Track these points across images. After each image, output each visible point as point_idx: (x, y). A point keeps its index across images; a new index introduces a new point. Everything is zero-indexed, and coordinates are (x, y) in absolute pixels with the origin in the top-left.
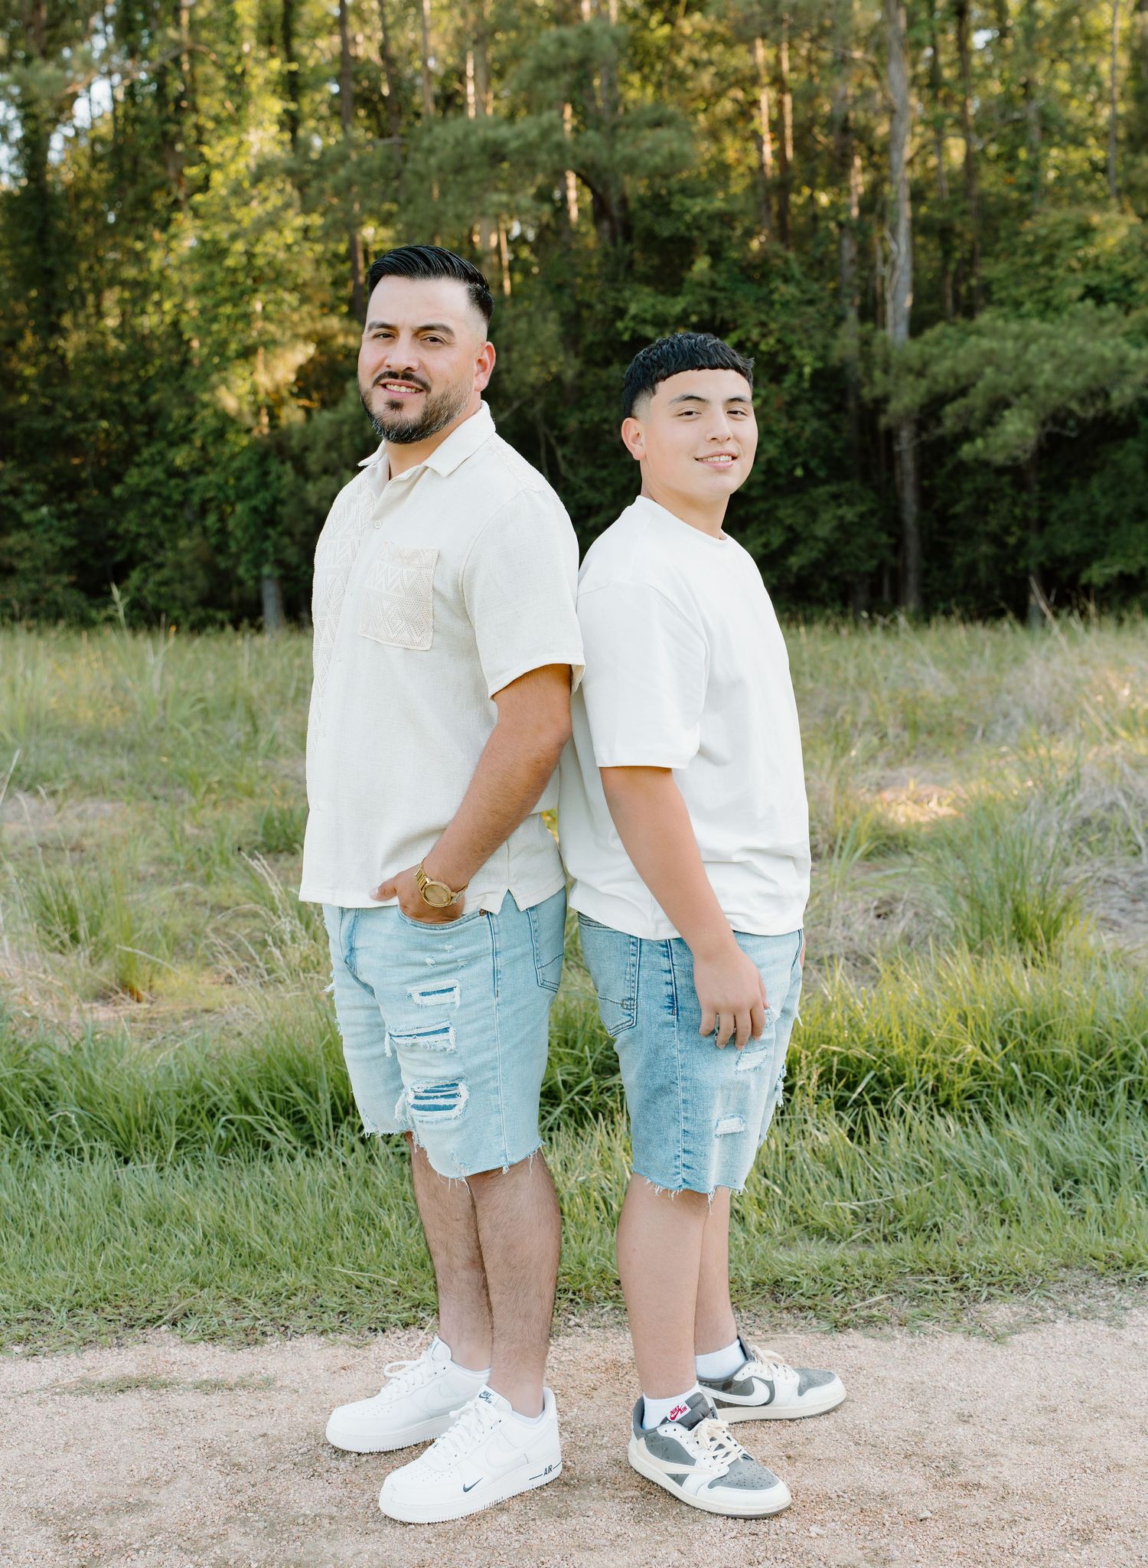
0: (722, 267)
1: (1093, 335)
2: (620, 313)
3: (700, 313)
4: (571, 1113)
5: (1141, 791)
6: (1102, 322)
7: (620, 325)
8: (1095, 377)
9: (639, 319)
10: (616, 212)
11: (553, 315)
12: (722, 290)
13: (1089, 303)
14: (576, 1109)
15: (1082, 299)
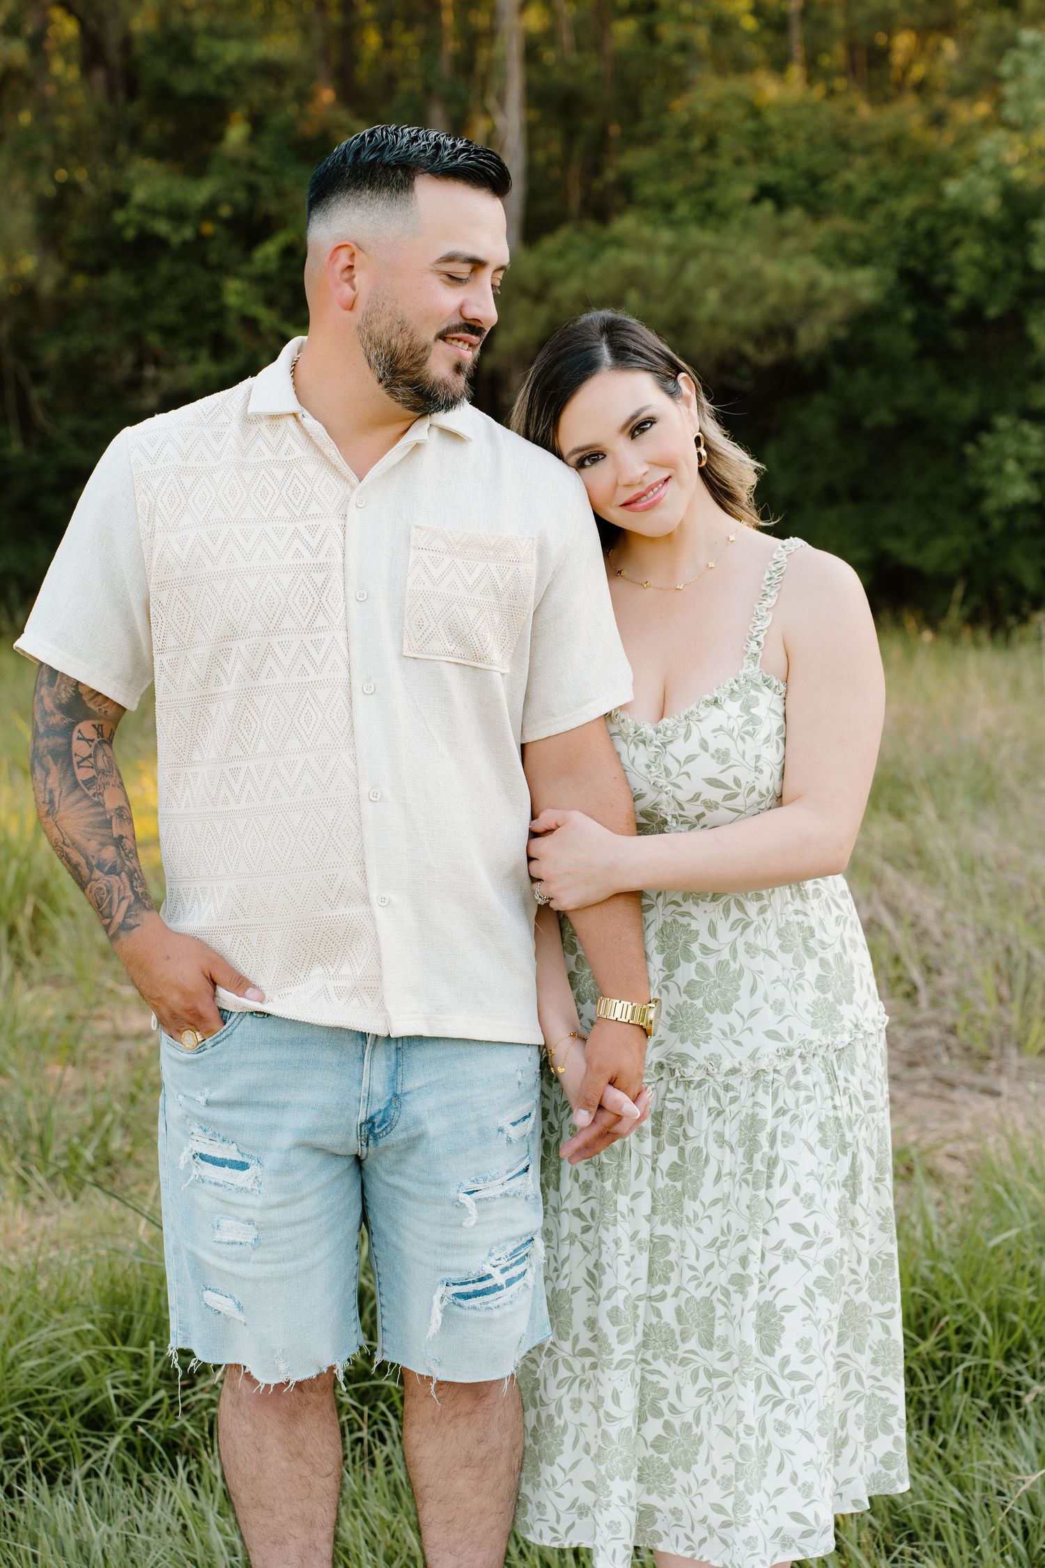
0: (267, 140)
1: (772, 253)
2: (121, 199)
3: (234, 205)
4: (130, 1447)
5: (911, 903)
6: (783, 234)
7: (119, 217)
8: (776, 310)
9: (148, 210)
10: (114, 56)
11: (25, 200)
12: (265, 172)
13: (768, 207)
14: (137, 1442)
15: (756, 200)
